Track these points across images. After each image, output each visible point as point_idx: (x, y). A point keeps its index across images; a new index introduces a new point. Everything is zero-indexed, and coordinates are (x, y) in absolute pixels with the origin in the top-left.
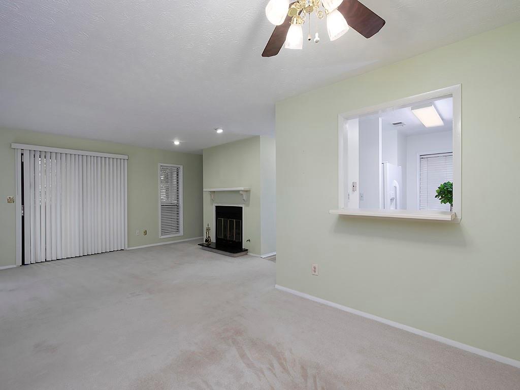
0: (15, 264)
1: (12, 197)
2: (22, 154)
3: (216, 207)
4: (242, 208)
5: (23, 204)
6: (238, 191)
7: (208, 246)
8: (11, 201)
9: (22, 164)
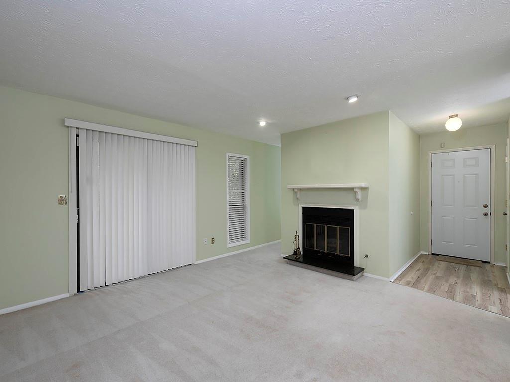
0: (69, 292)
1: (64, 196)
2: (77, 136)
3: (304, 208)
4: (353, 211)
5: (78, 206)
6: (352, 189)
7: (297, 260)
8: (63, 202)
9: (78, 148)
